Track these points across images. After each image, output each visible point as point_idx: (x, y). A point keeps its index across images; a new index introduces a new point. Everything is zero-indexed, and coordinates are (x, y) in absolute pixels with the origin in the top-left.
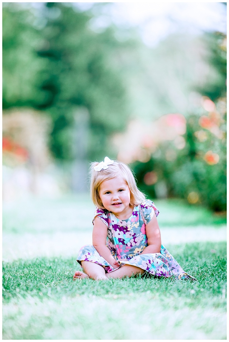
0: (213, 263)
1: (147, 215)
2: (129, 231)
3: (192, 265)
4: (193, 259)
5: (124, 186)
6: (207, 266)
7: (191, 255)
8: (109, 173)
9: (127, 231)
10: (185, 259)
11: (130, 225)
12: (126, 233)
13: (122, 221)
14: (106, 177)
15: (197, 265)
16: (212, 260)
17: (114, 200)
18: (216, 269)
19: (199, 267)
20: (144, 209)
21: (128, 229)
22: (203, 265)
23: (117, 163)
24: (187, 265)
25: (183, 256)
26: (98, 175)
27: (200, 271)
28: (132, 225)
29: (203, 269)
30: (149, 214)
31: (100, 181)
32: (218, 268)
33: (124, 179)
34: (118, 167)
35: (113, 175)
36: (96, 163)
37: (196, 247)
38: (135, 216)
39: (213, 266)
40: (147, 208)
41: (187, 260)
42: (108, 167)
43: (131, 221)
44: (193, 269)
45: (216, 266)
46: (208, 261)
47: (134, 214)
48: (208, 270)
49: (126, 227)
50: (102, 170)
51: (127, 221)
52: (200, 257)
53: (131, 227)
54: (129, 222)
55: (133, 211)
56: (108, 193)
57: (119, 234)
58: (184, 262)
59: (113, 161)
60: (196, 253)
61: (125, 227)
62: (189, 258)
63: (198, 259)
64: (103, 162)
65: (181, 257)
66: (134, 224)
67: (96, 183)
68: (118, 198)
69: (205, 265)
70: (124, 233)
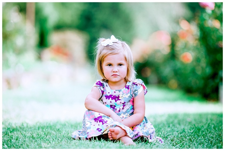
0: (190, 130)
1: (136, 90)
2: (120, 100)
3: (173, 131)
4: (174, 125)
5: (123, 62)
6: (185, 132)
7: (172, 123)
8: (113, 49)
9: (119, 99)
10: (167, 126)
11: (122, 95)
12: (117, 101)
13: (116, 90)
14: (110, 52)
15: (177, 131)
16: (189, 127)
17: (114, 72)
18: (192, 134)
19: (179, 132)
20: (135, 86)
21: (120, 98)
22: (182, 131)
23: (121, 42)
24: (169, 130)
25: (165, 123)
26: (103, 49)
27: (180, 136)
28: (123, 95)
29: (182, 134)
30: (137, 90)
31: (104, 55)
32: (194, 134)
33: (124, 55)
34: (120, 45)
35: (116, 51)
36: (103, 39)
37: (176, 116)
38: (127, 89)
39: (190, 132)
40: (137, 85)
41: (169, 126)
42: (113, 44)
43: (123, 92)
44: (174, 134)
45: (193, 132)
46: (186, 128)
47: (126, 88)
48: (186, 135)
49: (119, 96)
50: (108, 46)
51: (120, 91)
52: (179, 124)
53: (122, 97)
54: (121, 93)
55: (126, 85)
56: (110, 65)
57: (111, 102)
58: (167, 128)
59: (118, 40)
60: (176, 121)
61: (117, 96)
62: (171, 125)
63: (178, 126)
64: (109, 39)
65: (164, 124)
66: (125, 95)
67: (101, 55)
68: (117, 71)
69: (184, 131)
70: (116, 101)
